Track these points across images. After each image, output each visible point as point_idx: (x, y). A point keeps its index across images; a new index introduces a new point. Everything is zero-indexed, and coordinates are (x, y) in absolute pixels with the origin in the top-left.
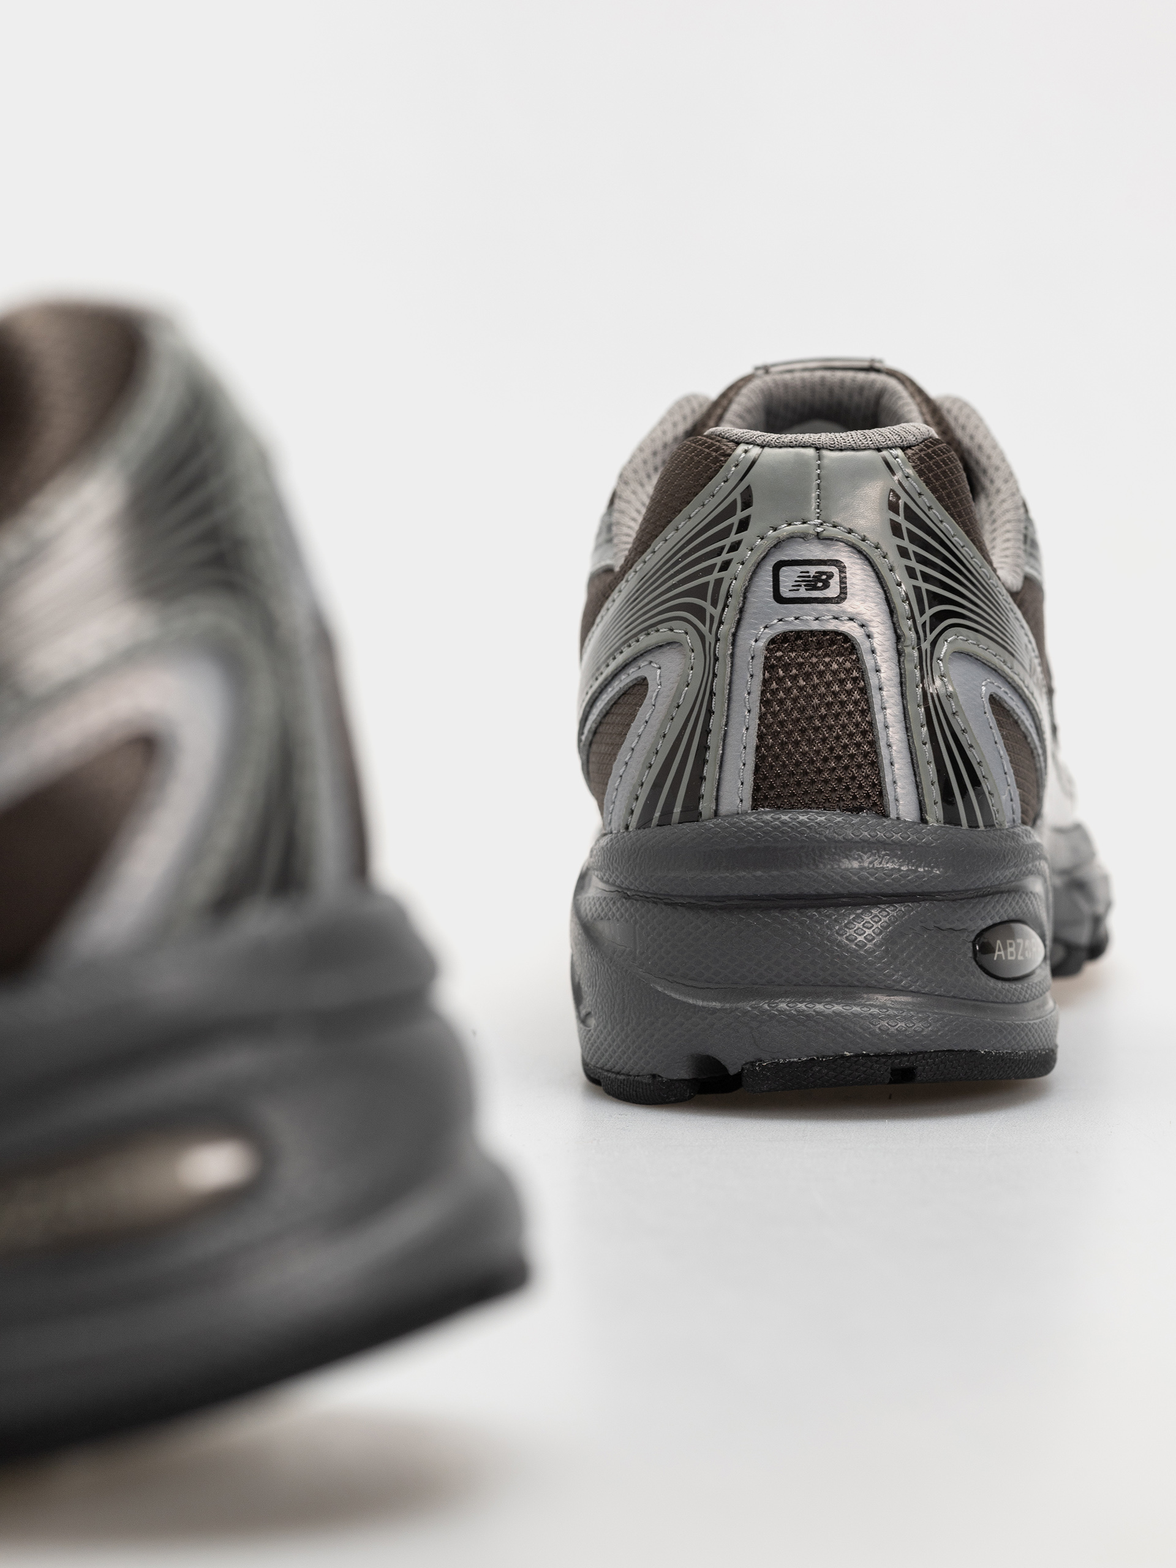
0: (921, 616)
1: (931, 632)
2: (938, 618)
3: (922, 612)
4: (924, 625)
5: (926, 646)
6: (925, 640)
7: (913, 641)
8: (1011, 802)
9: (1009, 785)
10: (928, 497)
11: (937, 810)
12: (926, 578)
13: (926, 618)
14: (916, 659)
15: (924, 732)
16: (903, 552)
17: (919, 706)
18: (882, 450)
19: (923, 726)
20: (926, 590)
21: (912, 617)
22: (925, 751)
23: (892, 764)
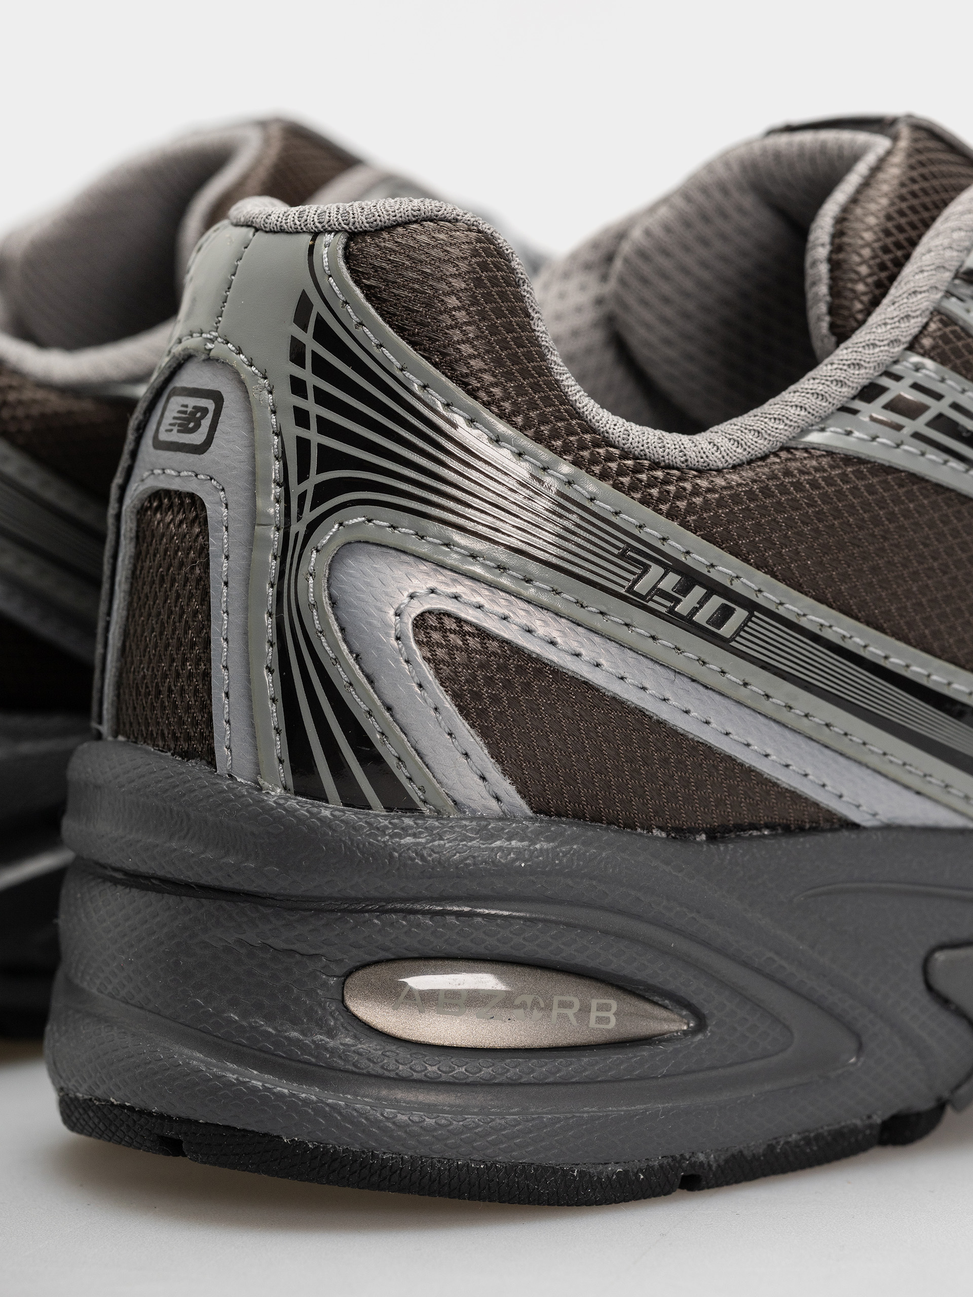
0: (299, 483)
1: (312, 508)
2: (323, 492)
3: (303, 476)
4: (302, 497)
5: (298, 528)
6: (299, 519)
7: (279, 519)
8: (480, 782)
9: (466, 755)
10: (358, 309)
11: (283, 773)
12: (325, 427)
13: (309, 486)
14: (277, 546)
15: (270, 653)
16: (298, 386)
17: (270, 615)
18: (316, 235)
19: (272, 645)
20: (320, 445)
21: (284, 483)
22: (270, 683)
23: (227, 695)
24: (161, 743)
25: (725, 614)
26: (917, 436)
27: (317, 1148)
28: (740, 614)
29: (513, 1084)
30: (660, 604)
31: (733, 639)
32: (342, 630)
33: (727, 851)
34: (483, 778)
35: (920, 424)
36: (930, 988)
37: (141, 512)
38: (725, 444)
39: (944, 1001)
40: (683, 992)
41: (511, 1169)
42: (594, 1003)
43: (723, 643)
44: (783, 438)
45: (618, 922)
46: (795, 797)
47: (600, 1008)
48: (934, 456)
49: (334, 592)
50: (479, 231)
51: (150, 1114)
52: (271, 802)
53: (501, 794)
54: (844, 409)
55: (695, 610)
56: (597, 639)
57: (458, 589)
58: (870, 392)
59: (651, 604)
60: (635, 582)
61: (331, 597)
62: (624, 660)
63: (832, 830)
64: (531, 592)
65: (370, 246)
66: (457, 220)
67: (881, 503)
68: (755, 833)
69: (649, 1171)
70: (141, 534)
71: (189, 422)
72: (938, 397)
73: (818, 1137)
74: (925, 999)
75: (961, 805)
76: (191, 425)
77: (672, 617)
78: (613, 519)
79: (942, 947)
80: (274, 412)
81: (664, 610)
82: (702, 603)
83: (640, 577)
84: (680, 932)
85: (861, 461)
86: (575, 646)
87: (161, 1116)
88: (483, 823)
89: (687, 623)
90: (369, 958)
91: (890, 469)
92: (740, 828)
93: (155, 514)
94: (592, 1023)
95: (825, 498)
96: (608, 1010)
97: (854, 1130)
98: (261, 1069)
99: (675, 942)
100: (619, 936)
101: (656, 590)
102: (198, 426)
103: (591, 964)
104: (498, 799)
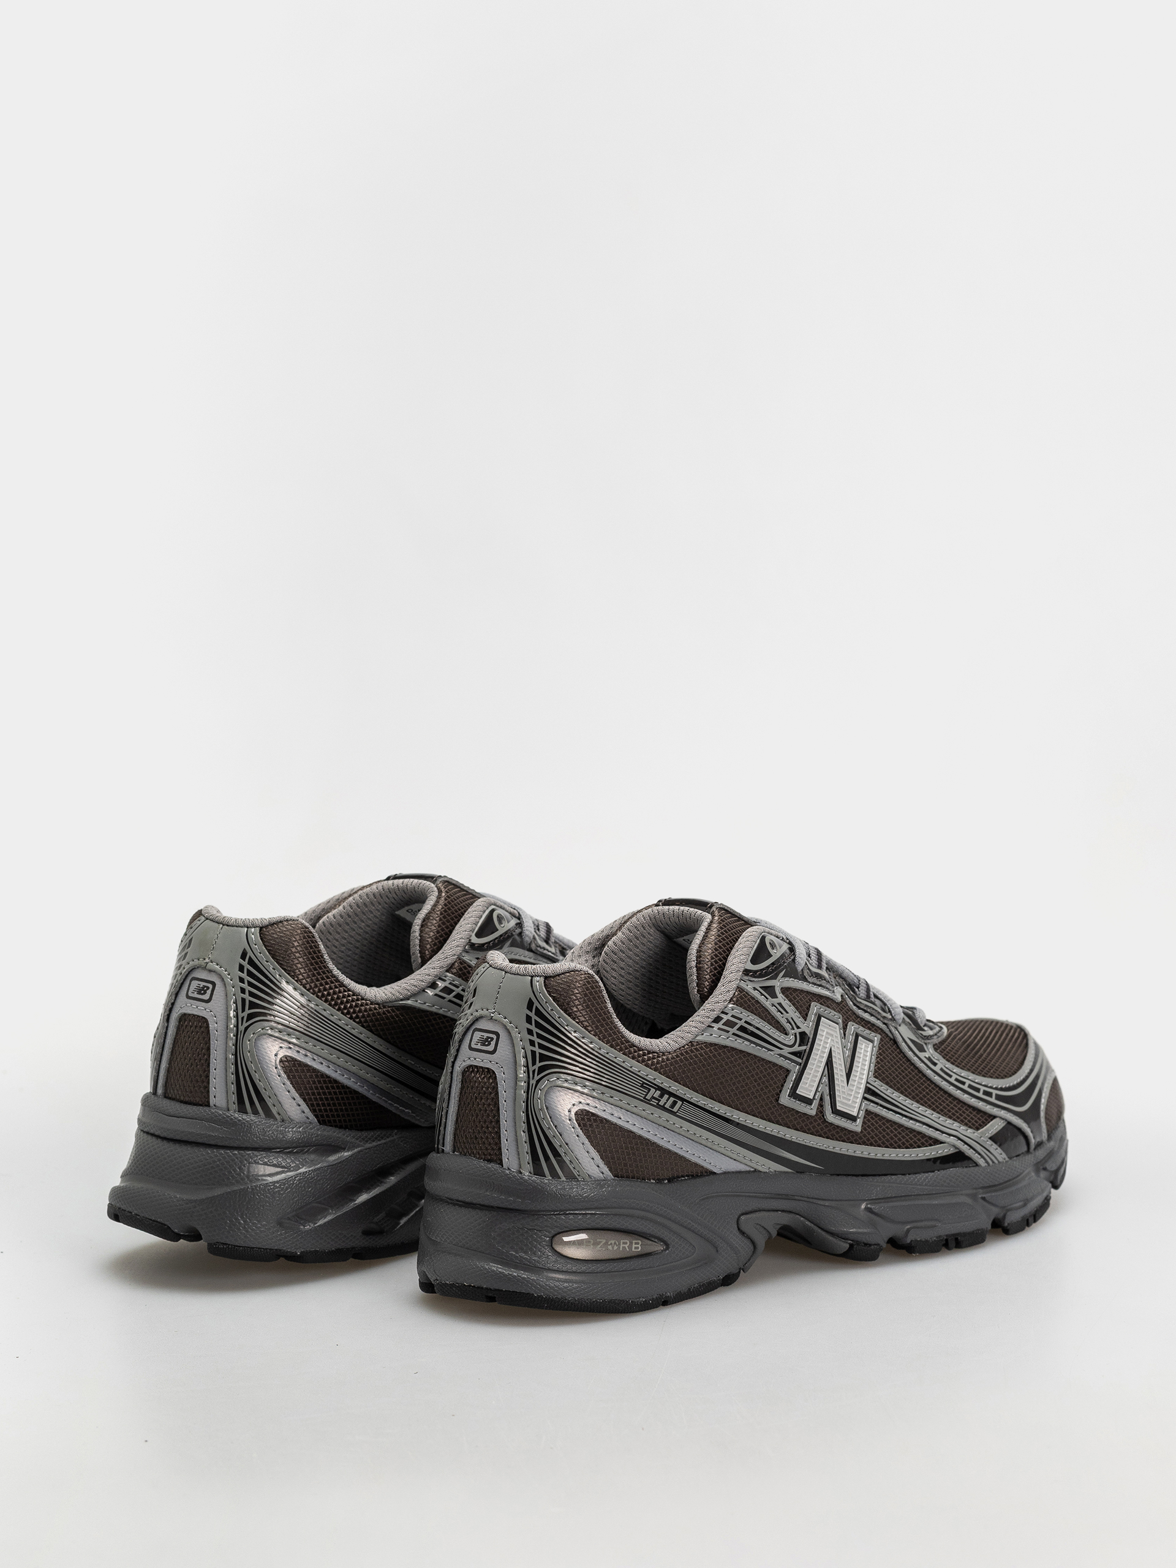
0: (532, 1067)
1: (538, 1075)
2: (542, 1069)
3: (534, 1063)
4: (534, 1072)
5: (533, 1082)
6: (533, 1079)
7: (526, 1079)
8: (597, 1168)
9: (593, 1159)
10: (551, 1005)
11: (530, 1167)
12: (541, 1046)
13: (536, 1067)
14: (525, 1088)
15: (524, 1126)
16: (530, 1032)
17: (523, 1112)
18: (532, 977)
19: (524, 1123)
20: (539, 1053)
21: (527, 1066)
22: (524, 1136)
23: (507, 1140)
24: (478, 1156)
25: (675, 1103)
26: (734, 1034)
27: (546, 1297)
28: (679, 1103)
29: (601, 1272)
30: (654, 1102)
31: (677, 1112)
32: (550, 1117)
33: (675, 1186)
34: (598, 1166)
35: (734, 1030)
36: (739, 1229)
37: (464, 1072)
38: (672, 1043)
39: (743, 1233)
40: (662, 1236)
41: (610, 1301)
42: (634, 1242)
43: (674, 1113)
44: (690, 1039)
45: (642, 1213)
46: (696, 1165)
47: (636, 1244)
48: (740, 1040)
49: (547, 1104)
50: (588, 974)
51: (482, 1288)
52: (526, 1178)
53: (604, 1172)
54: (709, 1026)
55: (665, 1103)
56: (634, 1115)
57: (588, 1102)
58: (717, 1020)
59: (651, 1102)
60: (646, 1095)
61: (546, 1106)
62: (643, 1123)
63: (707, 1175)
64: (586, 1091)
65: (552, 982)
66: (581, 970)
67: (723, 1059)
68: (683, 1178)
69: (653, 1300)
70: (464, 1080)
71: (486, 1042)
72: (741, 1019)
73: (704, 1285)
74: (738, 1233)
75: (749, 1163)
76: (487, 1043)
77: (658, 1106)
78: (638, 1073)
79: (743, 1214)
80: (521, 1041)
81: (655, 1104)
82: (667, 1100)
83: (648, 1093)
84: (661, 1215)
85: (716, 1045)
86: (594, 1104)
87: (487, 1289)
88: (599, 1182)
89: (663, 1108)
90: (561, 1231)
91: (725, 1047)
92: (678, 1177)
93: (471, 1074)
94: (633, 1250)
95: (705, 1059)
96: (638, 1244)
97: (714, 1282)
98: (524, 1271)
99: (659, 1219)
100: (642, 1218)
101: (653, 1097)
102: (489, 1044)
103: (633, 1229)
104: (603, 1173)
